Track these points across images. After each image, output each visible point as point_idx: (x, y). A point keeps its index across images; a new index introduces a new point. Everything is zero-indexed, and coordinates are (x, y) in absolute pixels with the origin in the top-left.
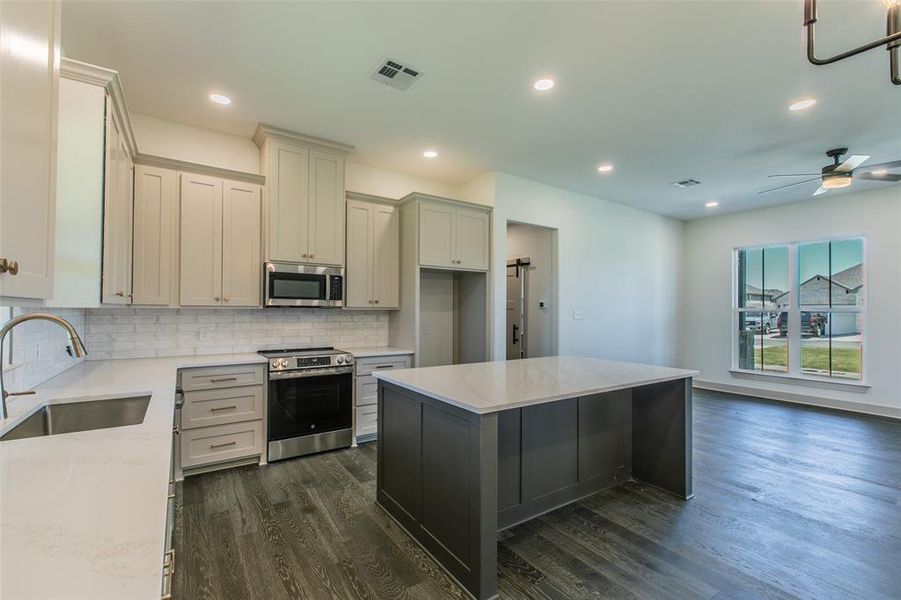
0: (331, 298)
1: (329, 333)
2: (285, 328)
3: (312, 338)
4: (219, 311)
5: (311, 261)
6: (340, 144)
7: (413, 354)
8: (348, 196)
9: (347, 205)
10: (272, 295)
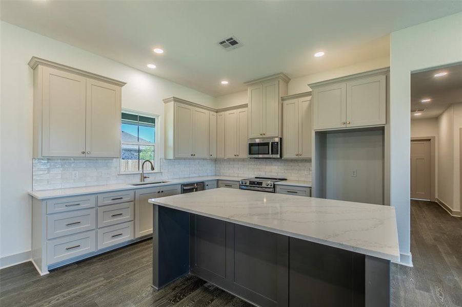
0: (272, 154)
1: (286, 172)
2: (267, 168)
3: (277, 173)
4: (235, 160)
5: (264, 136)
6: (275, 75)
7: (311, 187)
8: (283, 99)
9: (282, 105)
10: (250, 153)
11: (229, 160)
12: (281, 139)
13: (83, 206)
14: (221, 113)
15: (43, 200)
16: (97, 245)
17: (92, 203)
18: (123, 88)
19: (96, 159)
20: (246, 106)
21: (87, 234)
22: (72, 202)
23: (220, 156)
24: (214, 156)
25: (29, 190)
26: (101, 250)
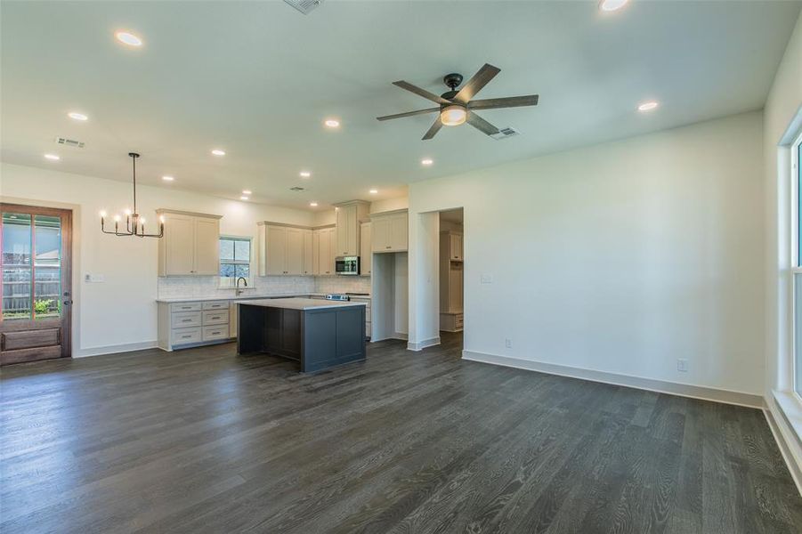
0: (351, 271)
1: (369, 287)
2: (355, 284)
3: (363, 289)
4: (328, 277)
5: (347, 255)
8: (361, 223)
9: (360, 227)
10: (337, 271)
11: (323, 277)
12: (359, 258)
13: (193, 309)
14: (317, 231)
15: (169, 303)
16: (202, 338)
17: (198, 307)
18: (220, 220)
19: (201, 276)
20: (333, 226)
21: (195, 329)
22: (186, 305)
23: (316, 273)
24: (310, 273)
25: (156, 299)
26: (205, 342)
